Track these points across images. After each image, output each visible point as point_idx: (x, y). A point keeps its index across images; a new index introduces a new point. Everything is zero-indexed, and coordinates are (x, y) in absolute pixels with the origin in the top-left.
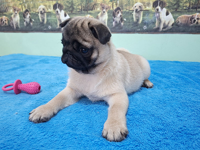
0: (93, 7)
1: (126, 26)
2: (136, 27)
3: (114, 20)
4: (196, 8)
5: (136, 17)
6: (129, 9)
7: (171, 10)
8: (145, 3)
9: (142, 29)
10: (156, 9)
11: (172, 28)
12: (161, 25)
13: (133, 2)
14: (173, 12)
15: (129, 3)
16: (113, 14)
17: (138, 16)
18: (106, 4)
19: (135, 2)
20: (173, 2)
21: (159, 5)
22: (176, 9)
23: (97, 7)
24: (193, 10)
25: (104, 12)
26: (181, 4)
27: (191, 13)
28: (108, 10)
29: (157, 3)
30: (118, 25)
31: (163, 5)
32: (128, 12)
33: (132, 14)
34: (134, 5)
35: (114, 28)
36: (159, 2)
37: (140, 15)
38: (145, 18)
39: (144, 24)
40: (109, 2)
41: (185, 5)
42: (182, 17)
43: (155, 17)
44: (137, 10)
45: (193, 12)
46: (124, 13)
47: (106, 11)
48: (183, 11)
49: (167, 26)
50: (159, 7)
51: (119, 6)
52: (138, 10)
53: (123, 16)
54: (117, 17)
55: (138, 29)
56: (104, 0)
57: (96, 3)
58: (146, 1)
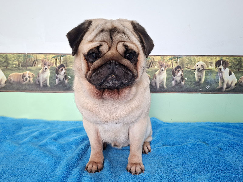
0: (150, 65)
1: (187, 86)
2: (198, 87)
3: (173, 79)
5: (198, 76)
6: (190, 68)
7: (234, 70)
8: (207, 62)
9: (204, 89)
10: (219, 69)
11: (235, 88)
12: (224, 84)
13: (195, 61)
14: (235, 72)
15: (191, 62)
16: (173, 73)
19: (197, 61)
20: (236, 62)
21: (222, 65)
22: (239, 69)
23: (155, 65)
25: (162, 70)
28: (167, 69)
29: (220, 63)
30: (178, 84)
31: (225, 64)
32: (190, 71)
33: (194, 73)
34: (196, 64)
35: (174, 87)
36: (222, 62)
37: (202, 74)
38: (208, 77)
39: (206, 83)
40: (168, 60)
43: (218, 76)
44: (199, 69)
46: (185, 72)
47: (165, 70)
49: (230, 86)
50: (221, 67)
51: (179, 64)
52: (200, 69)
53: (185, 73)
54: (177, 76)
55: (200, 89)
56: (163, 58)
57: (154, 61)
58: (209, 61)
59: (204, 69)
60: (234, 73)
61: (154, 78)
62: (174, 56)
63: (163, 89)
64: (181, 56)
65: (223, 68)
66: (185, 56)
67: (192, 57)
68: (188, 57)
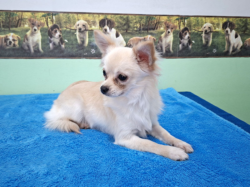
0: (18, 22)
1: (69, 49)
2: (82, 51)
3: (51, 42)
4: (147, 30)
5: (81, 38)
6: (70, 28)
7: (121, 32)
8: (89, 21)
9: (89, 53)
10: (104, 29)
12: (230, 48)
13: (74, 20)
14: (123, 33)
15: (70, 20)
16: (49, 33)
17: (83, 37)
18: (37, 19)
19: (77, 19)
20: (122, 22)
21: (107, 25)
23: (24, 23)
24: (145, 32)
25: (35, 30)
26: (131, 25)
27: (142, 35)
28: (41, 28)
29: (104, 22)
30: (57, 47)
31: (111, 24)
32: (70, 32)
33: (75, 34)
34: (76, 22)
35: (52, 51)
36: (106, 21)
37: (85, 35)
38: (92, 39)
39: (91, 46)
40: (41, 17)
41: (135, 25)
42: (134, 39)
44: (80, 29)
45: (144, 34)
46: (64, 33)
47: (38, 29)
48: (134, 33)
50: (107, 27)
51: (55, 23)
52: (82, 30)
53: (64, 35)
54: (54, 37)
55: (85, 53)
56: (34, 15)
57: (23, 18)
58: (91, 19)
59: (87, 29)
60: (122, 35)
61: (26, 40)
62: (47, 13)
63: (38, 54)
64: (56, 12)
65: (109, 28)
66: (62, 12)
67: (70, 14)
68: (65, 14)
